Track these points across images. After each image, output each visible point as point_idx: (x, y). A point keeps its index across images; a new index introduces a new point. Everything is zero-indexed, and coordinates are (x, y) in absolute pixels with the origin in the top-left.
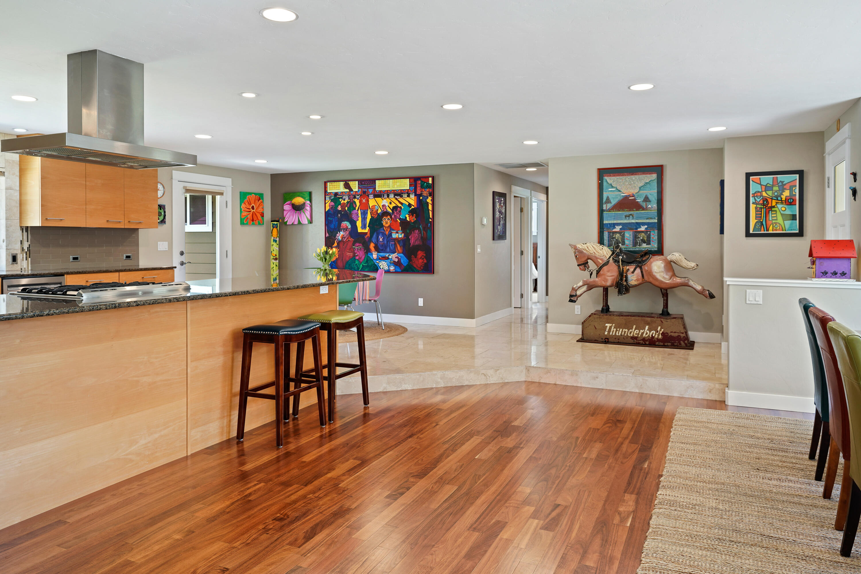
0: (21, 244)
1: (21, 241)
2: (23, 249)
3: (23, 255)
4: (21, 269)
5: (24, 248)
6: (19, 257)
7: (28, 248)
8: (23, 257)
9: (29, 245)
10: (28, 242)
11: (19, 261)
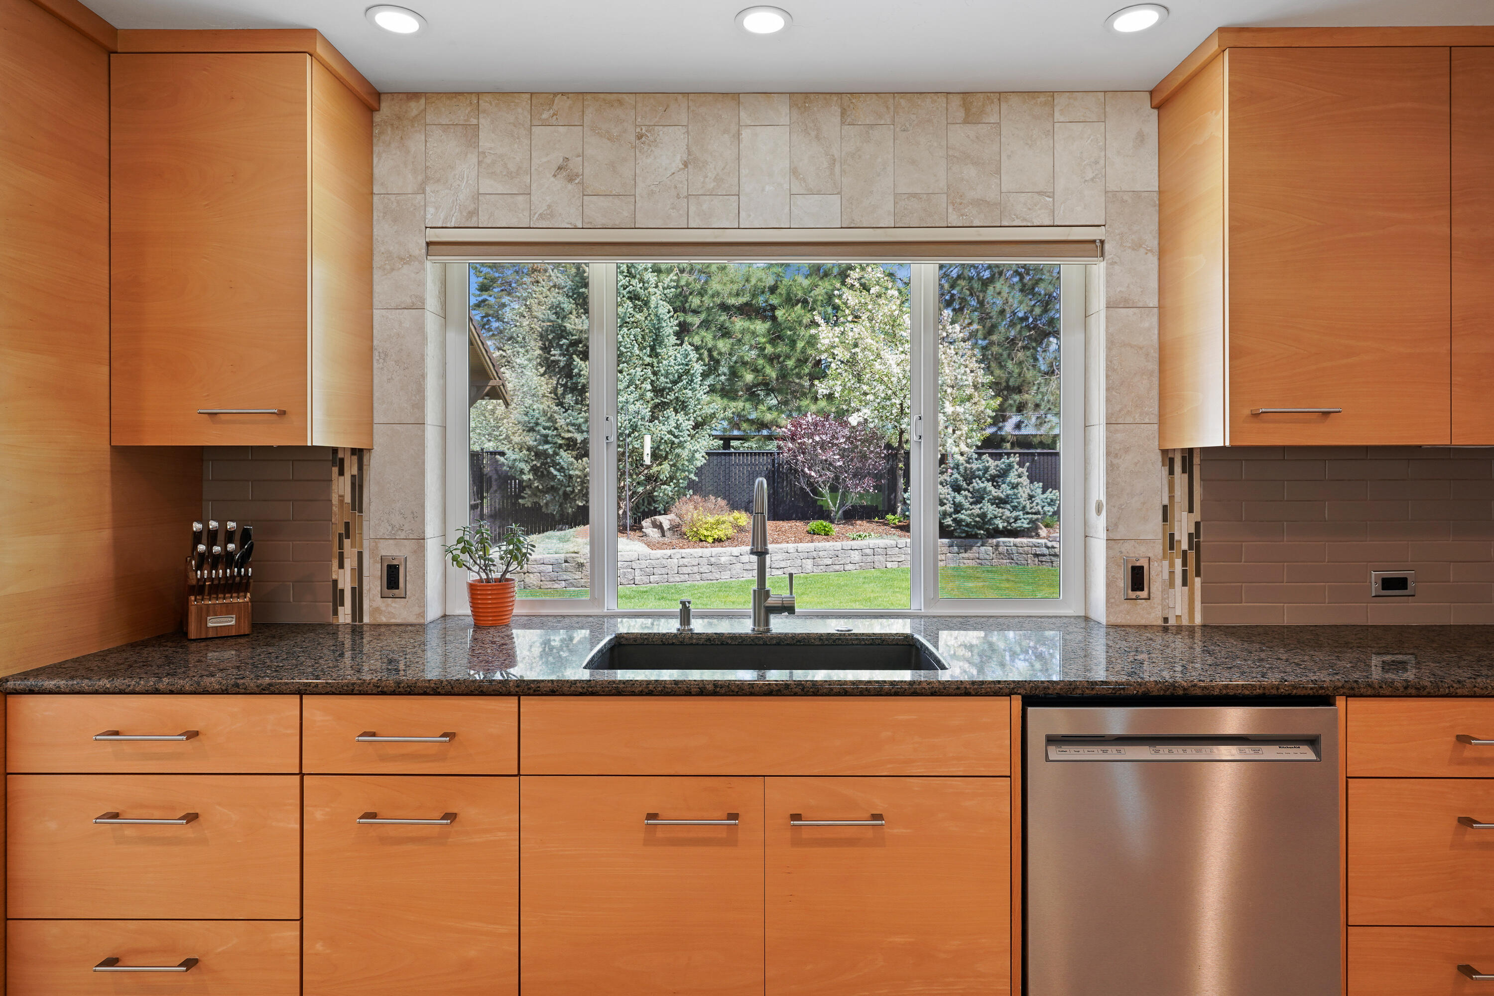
0: (1165, 519)
1: (1165, 508)
2: (1171, 542)
3: (1172, 565)
4: (1166, 620)
5: (1177, 538)
6: (1158, 574)
7: (1190, 535)
8: (1172, 573)
9: (1197, 524)
10: (1191, 510)
11: (1157, 588)
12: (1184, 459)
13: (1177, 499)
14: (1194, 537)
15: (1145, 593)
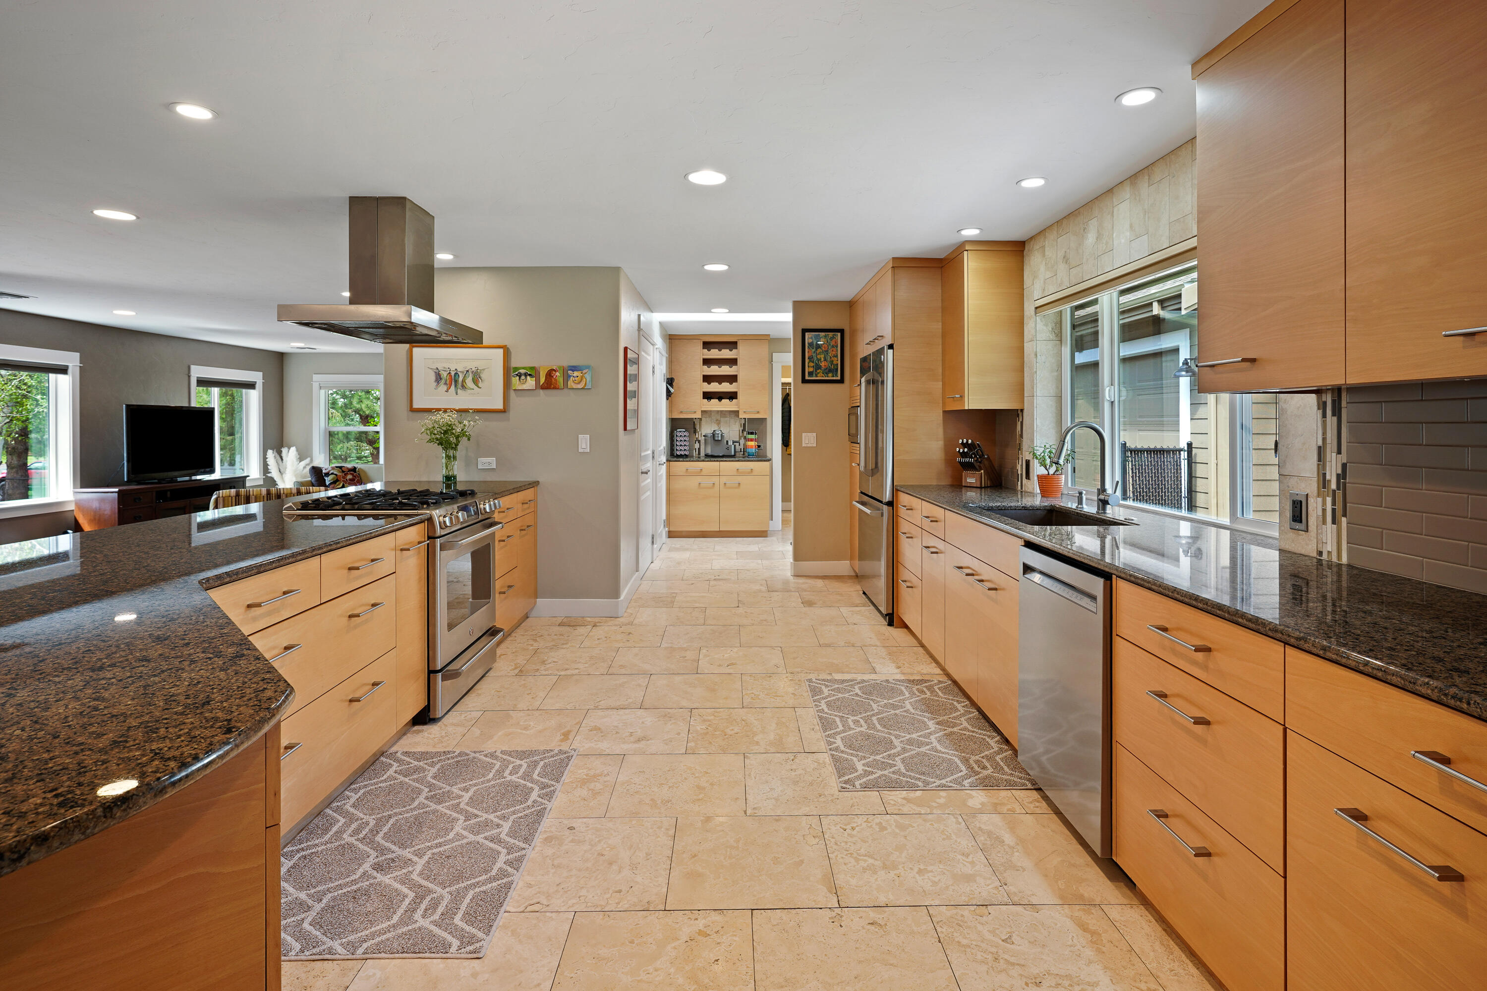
0: (1319, 459)
1: (1319, 448)
2: (1324, 482)
3: (1324, 503)
4: (1321, 553)
5: (1328, 477)
6: (1315, 507)
7: (1338, 475)
8: (1324, 511)
9: (1344, 466)
10: (1339, 452)
11: (1313, 521)
12: (1333, 402)
13: (1329, 441)
14: (1342, 477)
15: (1302, 526)
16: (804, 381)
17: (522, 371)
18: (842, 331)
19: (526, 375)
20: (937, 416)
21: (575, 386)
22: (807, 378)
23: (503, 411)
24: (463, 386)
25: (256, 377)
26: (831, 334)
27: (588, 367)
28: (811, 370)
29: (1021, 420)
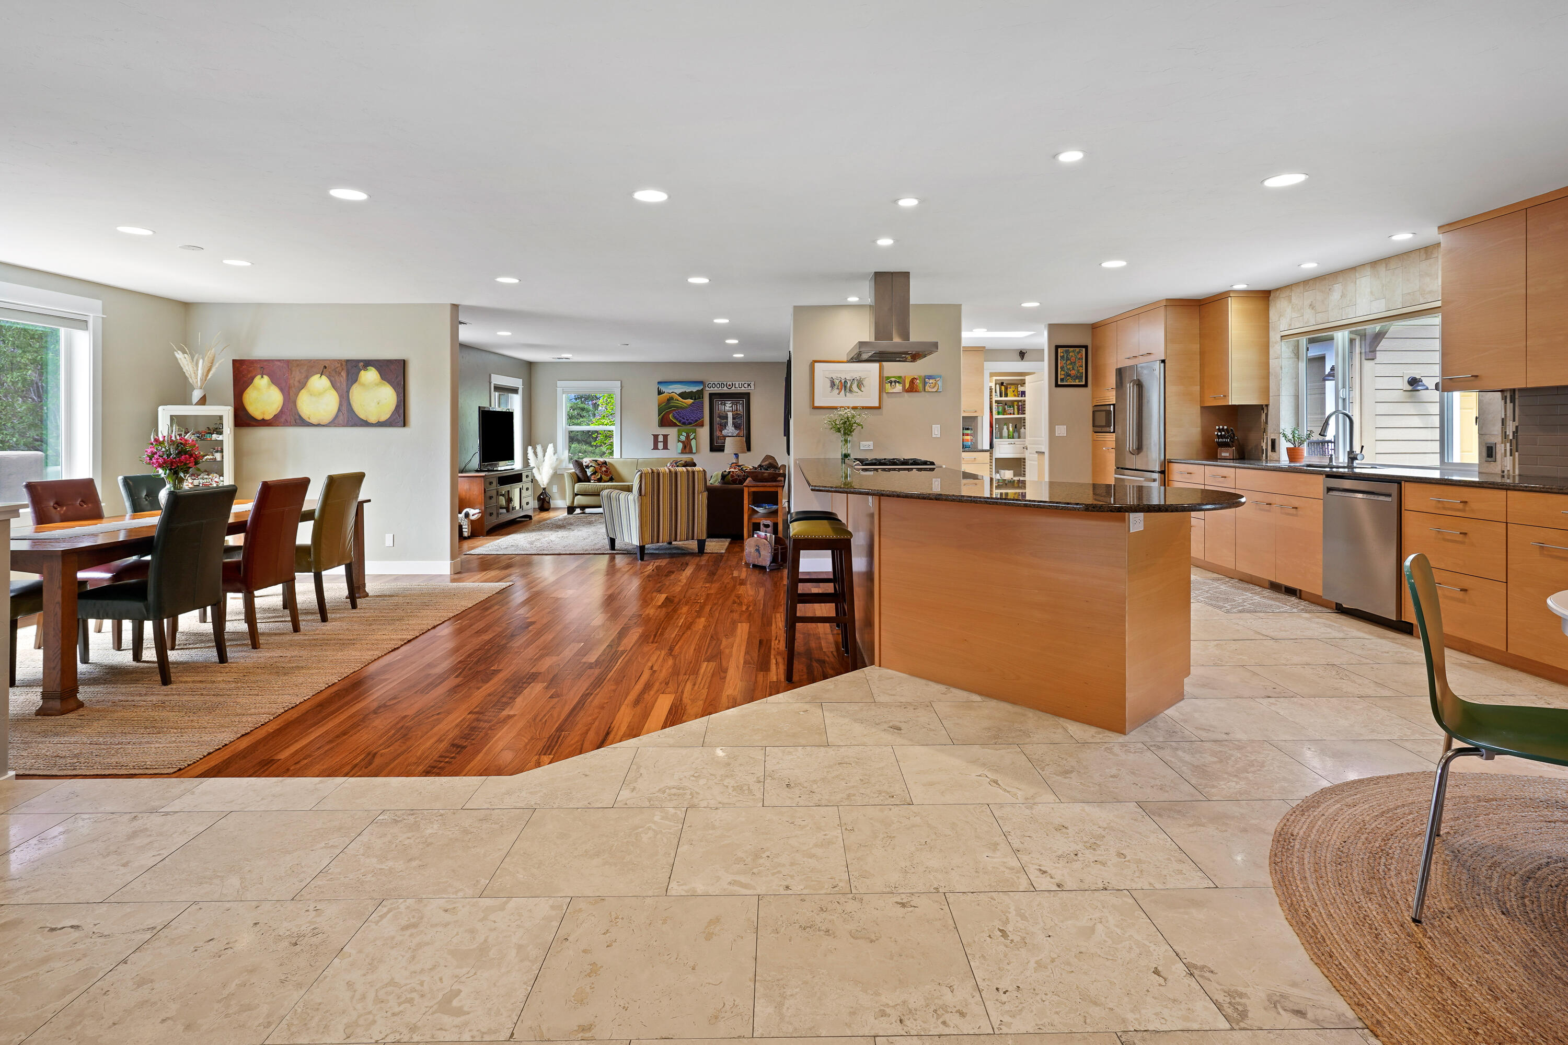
0: (1503, 425)
1: (1503, 419)
2: (1505, 436)
3: (1505, 446)
4: (1503, 472)
5: (1508, 433)
6: (1500, 449)
7: (1513, 432)
8: (1505, 450)
9: (1517, 427)
10: (1514, 420)
11: (1499, 456)
12: (1511, 396)
13: (1508, 415)
14: (1515, 433)
15: (1493, 459)
16: (1057, 385)
17: (893, 379)
18: (1086, 347)
19: (895, 382)
20: (1196, 410)
21: (930, 390)
22: (1059, 383)
23: (879, 408)
24: (851, 391)
25: (517, 383)
26: (1077, 349)
27: (940, 377)
28: (1063, 377)
29: (1265, 412)
